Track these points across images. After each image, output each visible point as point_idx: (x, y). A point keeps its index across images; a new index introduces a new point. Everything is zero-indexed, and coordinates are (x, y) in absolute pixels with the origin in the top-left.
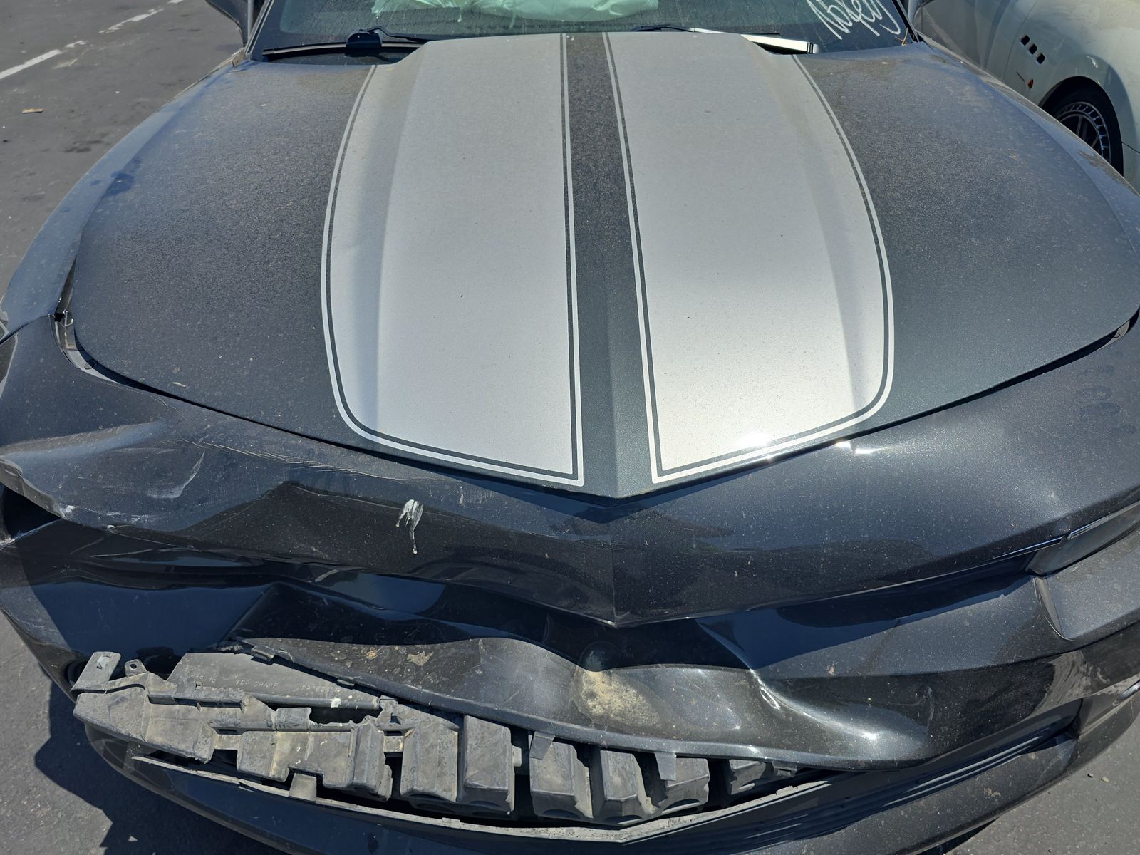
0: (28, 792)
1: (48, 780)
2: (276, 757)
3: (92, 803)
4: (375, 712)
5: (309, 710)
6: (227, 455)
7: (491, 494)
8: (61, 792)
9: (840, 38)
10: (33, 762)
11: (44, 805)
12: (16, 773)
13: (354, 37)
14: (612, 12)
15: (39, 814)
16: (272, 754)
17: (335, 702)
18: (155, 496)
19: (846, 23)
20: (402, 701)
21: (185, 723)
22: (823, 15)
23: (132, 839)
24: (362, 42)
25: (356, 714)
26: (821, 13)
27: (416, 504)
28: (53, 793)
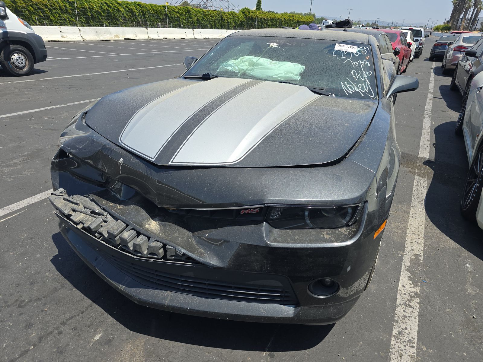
0: (46, 241)
1: (52, 240)
2: (79, 218)
3: (57, 248)
4: (103, 215)
5: (91, 211)
6: (94, 141)
7: (137, 160)
8: (53, 243)
9: (347, 94)
10: (52, 236)
11: (48, 245)
12: (47, 236)
13: (204, 75)
14: (278, 78)
15: (45, 246)
16: (78, 217)
17: (97, 211)
18: (77, 147)
19: (352, 91)
20: (110, 215)
21: (66, 205)
22: (345, 87)
23: (60, 258)
24: (206, 76)
25: (99, 214)
26: (344, 87)
27: (122, 159)
28: (51, 243)
